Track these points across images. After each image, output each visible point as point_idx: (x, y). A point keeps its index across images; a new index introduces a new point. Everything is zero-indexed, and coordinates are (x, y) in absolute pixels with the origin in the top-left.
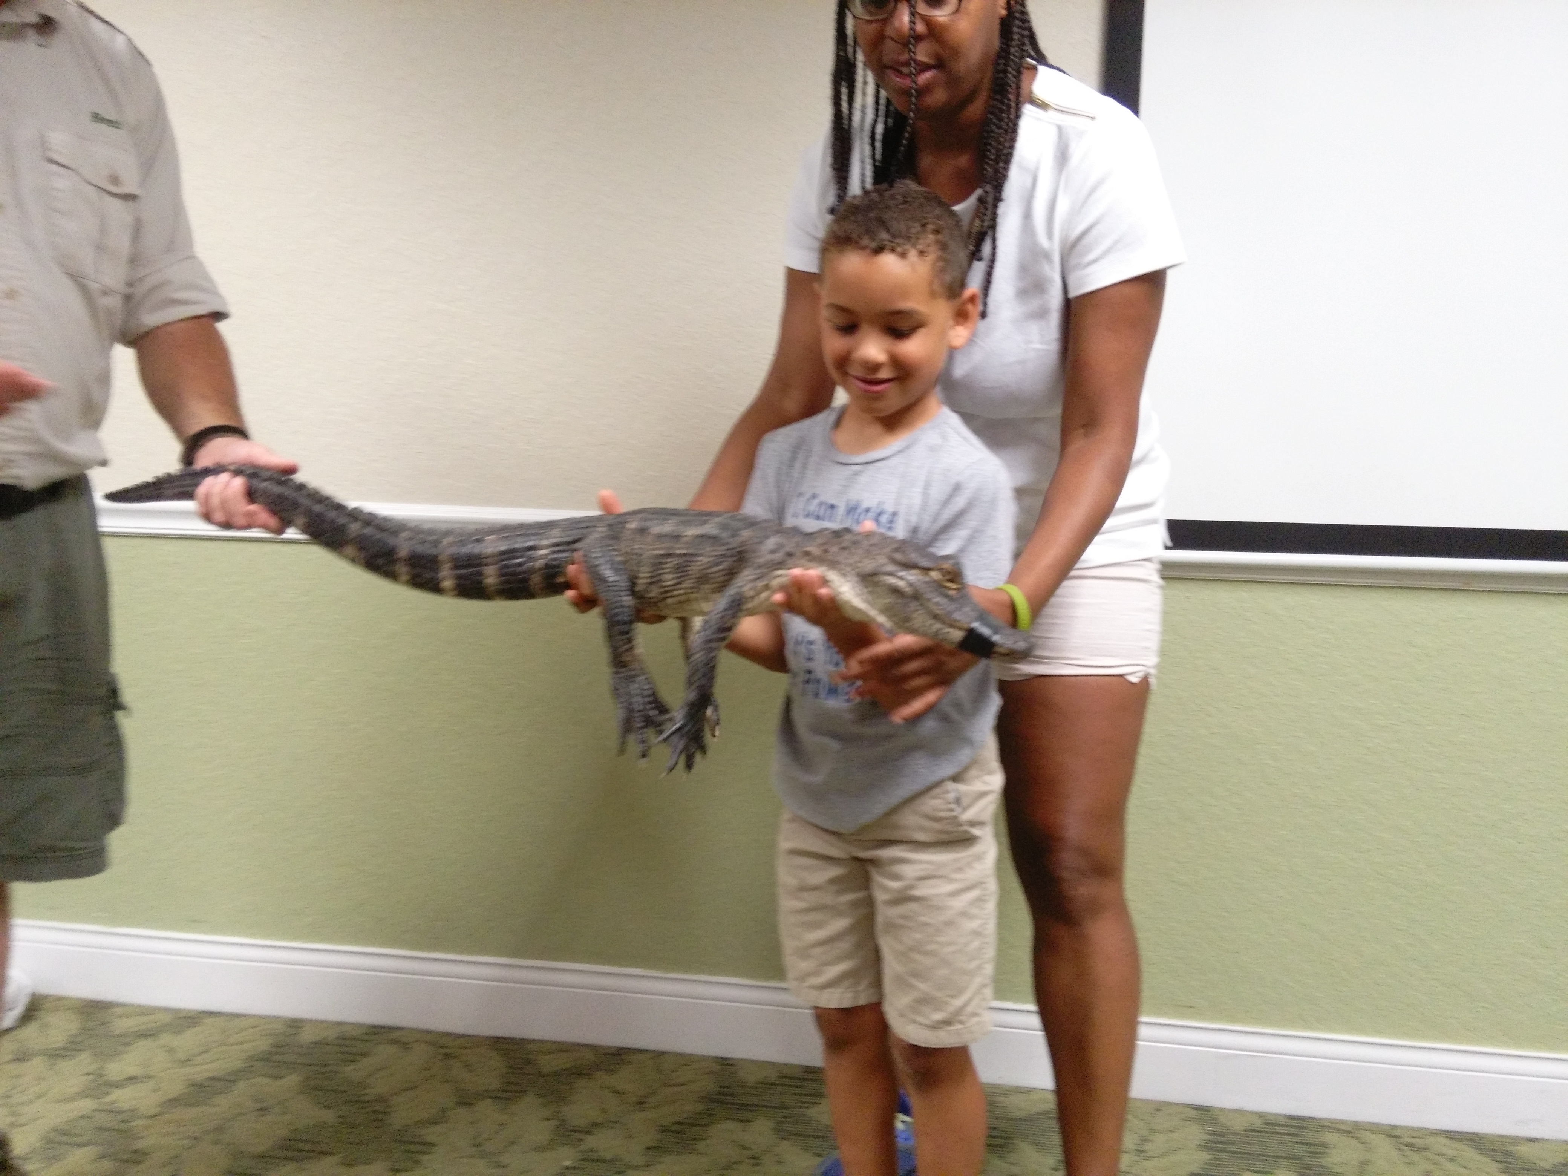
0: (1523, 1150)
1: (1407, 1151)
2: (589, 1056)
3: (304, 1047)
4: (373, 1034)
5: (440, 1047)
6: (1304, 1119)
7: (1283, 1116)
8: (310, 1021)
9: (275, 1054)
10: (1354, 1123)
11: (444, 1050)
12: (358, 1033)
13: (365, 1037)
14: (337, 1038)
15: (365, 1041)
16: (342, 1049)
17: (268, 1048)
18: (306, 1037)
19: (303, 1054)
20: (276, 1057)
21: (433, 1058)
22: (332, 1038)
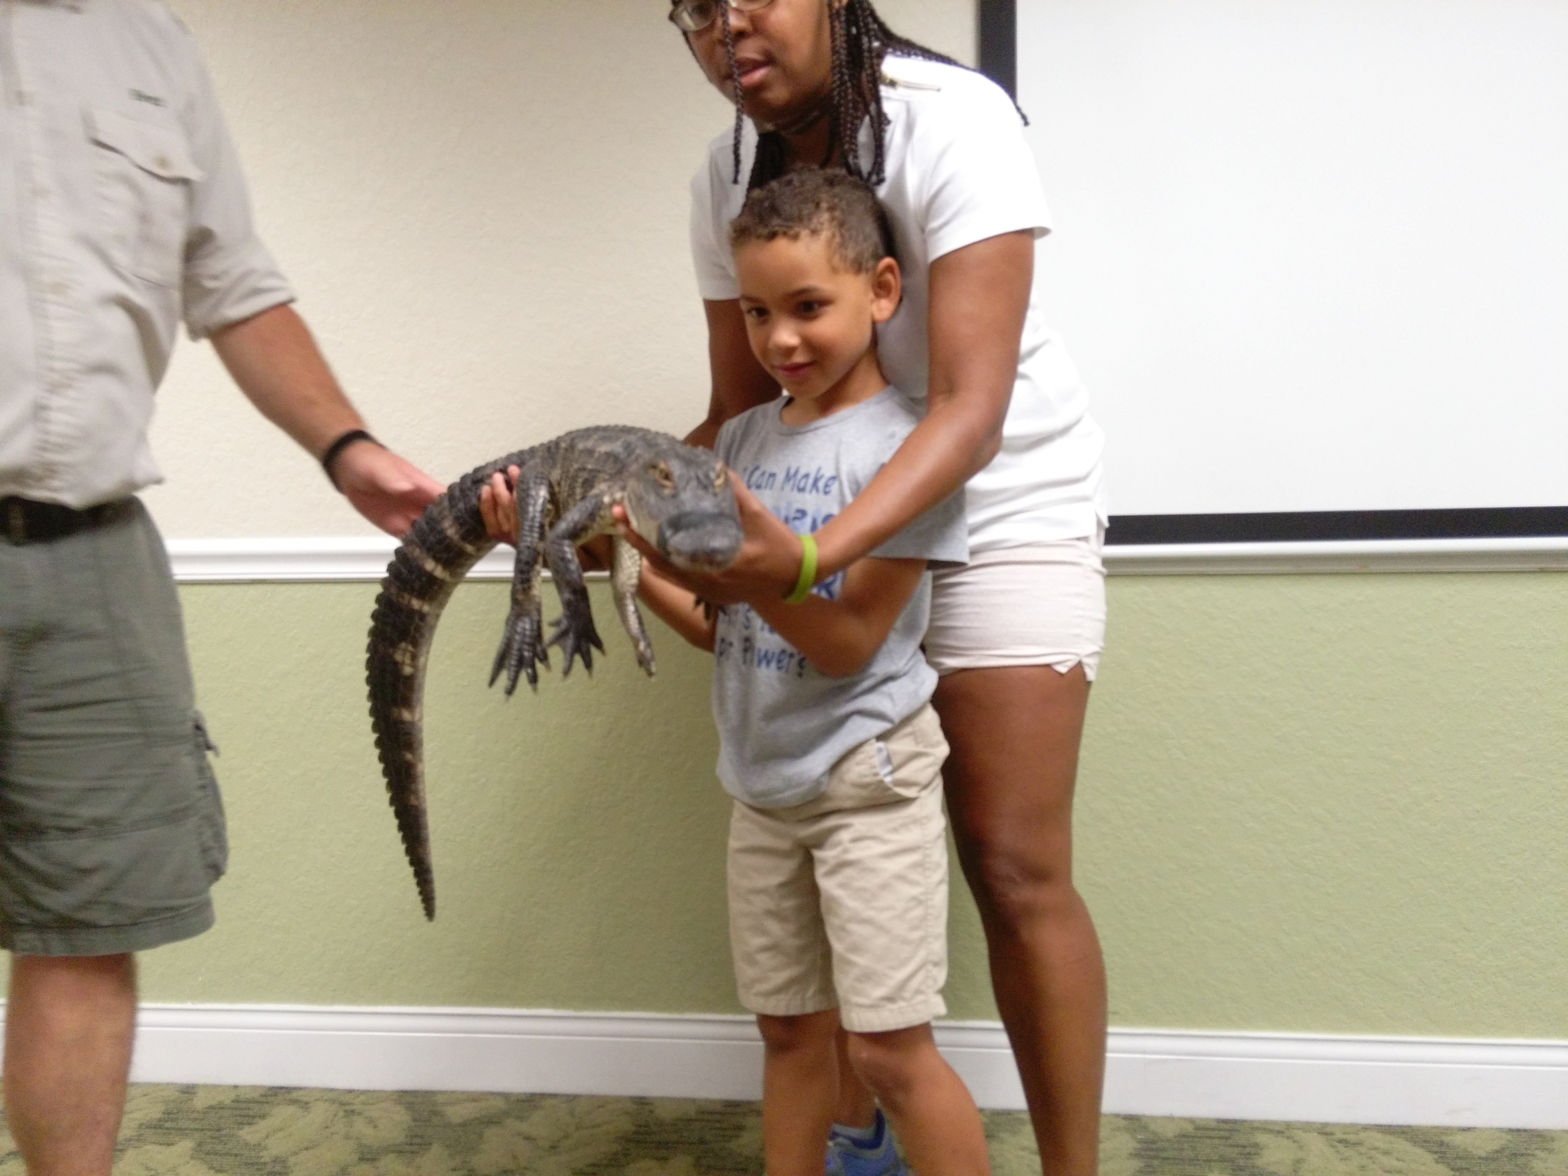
0: (1458, 1139)
1: (1340, 1147)
2: (500, 1104)
3: (198, 1112)
4: (271, 1096)
5: (342, 1104)
6: (1235, 1122)
7: (1214, 1120)
8: (205, 1086)
9: (166, 1121)
10: (1285, 1122)
11: (348, 1108)
12: (256, 1095)
13: (263, 1099)
14: (233, 1101)
15: (263, 1103)
16: (238, 1112)
17: (159, 1116)
18: (200, 1102)
19: (196, 1119)
20: (168, 1125)
21: (335, 1115)
22: (227, 1102)
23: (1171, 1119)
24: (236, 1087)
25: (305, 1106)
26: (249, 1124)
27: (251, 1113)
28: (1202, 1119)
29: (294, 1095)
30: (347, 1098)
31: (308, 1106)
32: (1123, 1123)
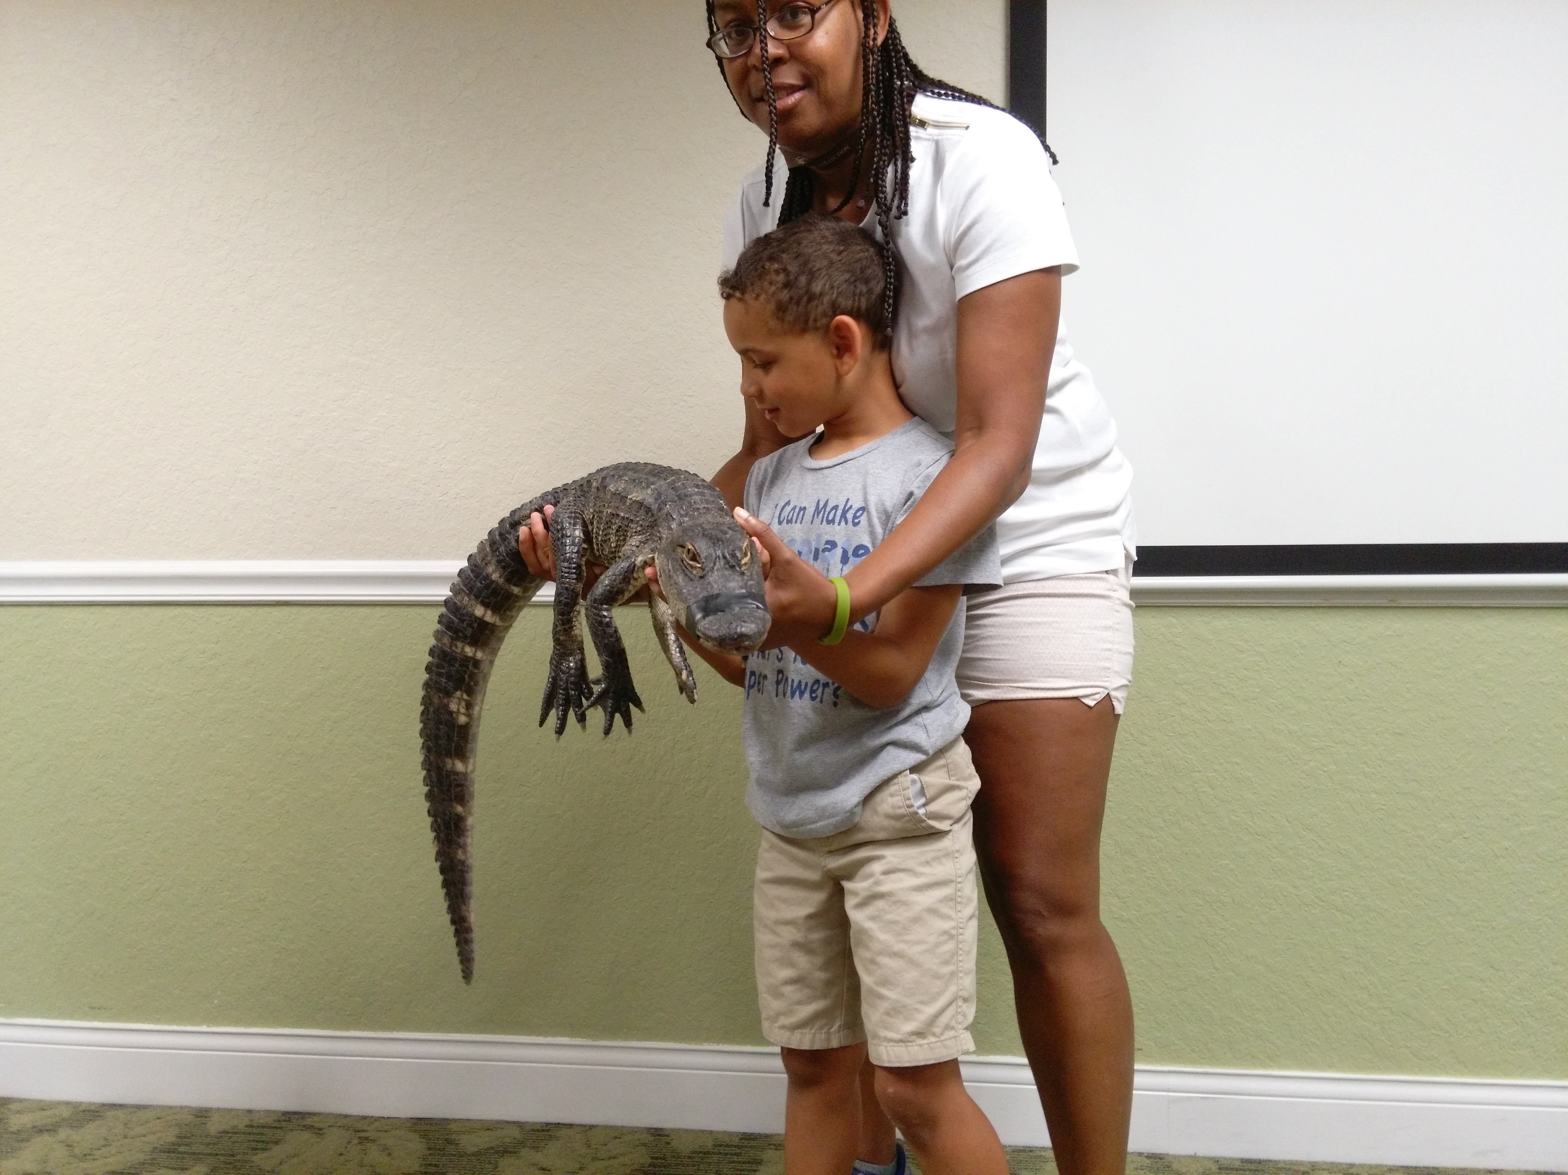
2: (516, 1133)
3: (212, 1137)
4: (285, 1121)
5: (356, 1131)
6: (1260, 1162)
7: (1237, 1159)
8: (218, 1110)
9: (179, 1145)
10: (1310, 1163)
11: (362, 1134)
12: (269, 1120)
13: (276, 1124)
14: (246, 1126)
15: (276, 1128)
16: (251, 1138)
17: (173, 1139)
18: (214, 1126)
19: (209, 1144)
20: (181, 1149)
21: (349, 1142)
22: (241, 1127)
23: (1194, 1158)
24: (250, 1111)
25: (319, 1132)
26: (262, 1149)
27: (264, 1138)
28: (1225, 1159)
29: (308, 1121)
30: (359, 1125)
31: (321, 1132)
32: (1147, 1162)
